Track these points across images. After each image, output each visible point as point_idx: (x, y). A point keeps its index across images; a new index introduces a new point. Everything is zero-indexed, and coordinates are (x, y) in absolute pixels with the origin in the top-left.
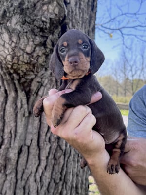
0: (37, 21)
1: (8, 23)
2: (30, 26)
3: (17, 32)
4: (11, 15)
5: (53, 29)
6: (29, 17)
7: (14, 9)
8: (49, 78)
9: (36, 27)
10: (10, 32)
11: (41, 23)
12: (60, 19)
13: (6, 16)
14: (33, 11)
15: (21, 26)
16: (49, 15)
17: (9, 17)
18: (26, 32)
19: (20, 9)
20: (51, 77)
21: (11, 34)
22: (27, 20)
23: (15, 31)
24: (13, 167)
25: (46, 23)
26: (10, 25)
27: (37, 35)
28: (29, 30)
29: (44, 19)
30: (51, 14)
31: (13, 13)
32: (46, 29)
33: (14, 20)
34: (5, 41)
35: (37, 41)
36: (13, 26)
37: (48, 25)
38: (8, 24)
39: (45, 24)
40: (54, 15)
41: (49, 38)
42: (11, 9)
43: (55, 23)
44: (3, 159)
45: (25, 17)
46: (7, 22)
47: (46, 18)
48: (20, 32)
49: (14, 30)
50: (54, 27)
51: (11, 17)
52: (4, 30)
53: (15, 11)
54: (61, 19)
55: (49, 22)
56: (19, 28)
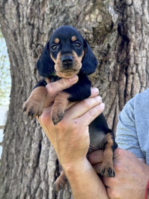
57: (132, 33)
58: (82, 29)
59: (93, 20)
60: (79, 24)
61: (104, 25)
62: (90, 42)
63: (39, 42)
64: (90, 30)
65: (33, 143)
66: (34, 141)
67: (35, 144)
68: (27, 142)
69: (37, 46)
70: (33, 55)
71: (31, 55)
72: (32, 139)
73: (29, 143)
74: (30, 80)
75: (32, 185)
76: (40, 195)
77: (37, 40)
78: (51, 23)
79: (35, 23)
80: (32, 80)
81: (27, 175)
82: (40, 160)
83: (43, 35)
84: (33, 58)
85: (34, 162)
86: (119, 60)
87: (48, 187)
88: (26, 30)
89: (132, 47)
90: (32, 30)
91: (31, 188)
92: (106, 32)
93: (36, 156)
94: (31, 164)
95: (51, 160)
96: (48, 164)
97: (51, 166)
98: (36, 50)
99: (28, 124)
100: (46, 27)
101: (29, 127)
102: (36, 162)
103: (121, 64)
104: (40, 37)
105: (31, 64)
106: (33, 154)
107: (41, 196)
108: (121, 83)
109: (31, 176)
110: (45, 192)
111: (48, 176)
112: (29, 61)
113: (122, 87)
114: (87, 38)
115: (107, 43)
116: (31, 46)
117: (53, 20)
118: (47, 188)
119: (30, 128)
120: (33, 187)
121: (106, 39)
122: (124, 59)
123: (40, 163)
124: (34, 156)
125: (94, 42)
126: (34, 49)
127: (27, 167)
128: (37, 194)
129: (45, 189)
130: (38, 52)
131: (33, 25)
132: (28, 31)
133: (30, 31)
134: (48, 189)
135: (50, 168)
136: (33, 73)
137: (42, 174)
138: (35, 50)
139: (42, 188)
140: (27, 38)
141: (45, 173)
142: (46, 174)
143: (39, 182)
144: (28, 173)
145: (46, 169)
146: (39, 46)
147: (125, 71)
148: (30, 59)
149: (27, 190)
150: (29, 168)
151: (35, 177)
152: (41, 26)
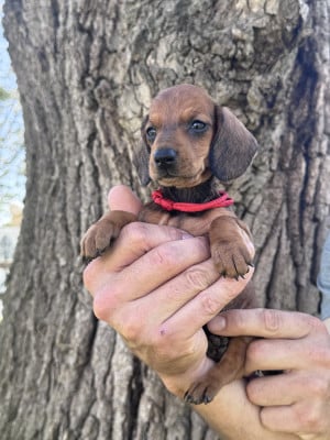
0: (221, 42)
1: (150, 57)
2: (203, 57)
3: (169, 77)
4: (156, 37)
5: (268, 59)
6: (200, 34)
7: (165, 21)
8: (267, 193)
9: (218, 59)
10: (154, 79)
11: (230, 44)
12: (284, 30)
13: (146, 41)
14: (211, 17)
15: (178, 61)
16: (251, 20)
17: (152, 42)
18: (192, 74)
19: (177, 18)
20: (272, 191)
21: (155, 85)
22: (193, 42)
23: (165, 76)
24: (181, 412)
25: (244, 42)
26: (153, 61)
27: (220, 79)
28: (198, 69)
29: (236, 32)
30: (258, 16)
31: (162, 30)
32: (244, 59)
33: (163, 49)
34: (142, 105)
35: (221, 94)
36: (161, 64)
37: (249, 48)
38: (150, 61)
39: (240, 45)
40: (266, 19)
41: (253, 83)
42: (158, 22)
43: (271, 40)
44: (157, 389)
45: (189, 36)
46: (148, 55)
47: (243, 30)
48: (177, 76)
49: (162, 72)
50: (270, 53)
51: (157, 42)
52: (140, 77)
53: (167, 24)
54: (289, 28)
55: (252, 38)
56: (173, 65)
57: (325, 61)
58: (225, 31)
59: (255, 10)
60: (216, 19)
61: (282, 25)
62: (244, 65)
63: (104, 73)
64: (249, 33)
65: (80, 309)
66: (82, 304)
67: (83, 311)
68: (64, 307)
69: (97, 81)
70: (86, 103)
71: (82, 104)
72: (76, 301)
73: (68, 310)
74: (77, 163)
75: (72, 408)
76: (92, 431)
77: (99, 68)
78: (139, 21)
79: (96, 26)
80: (81, 164)
81: (60, 384)
82: (95, 350)
83: (114, 55)
84: (85, 111)
85: (79, 354)
86: (294, 121)
87: (113, 413)
88: (72, 43)
89: (322, 95)
90: (86, 43)
91: (71, 414)
92: (281, 45)
93: (84, 341)
94: (71, 360)
95: (122, 352)
96: (114, 361)
97: (121, 367)
98: (96, 91)
99: (67, 264)
100: (126, 32)
101: (70, 272)
102: (84, 354)
103: (298, 130)
104: (105, 61)
105: (79, 125)
106: (77, 335)
107: (95, 434)
108: (295, 175)
109: (72, 387)
110: (103, 426)
111: (113, 389)
112: (75, 118)
113: (297, 186)
114: (239, 52)
115: (277, 74)
116: (82, 81)
117: (143, 14)
118: (109, 417)
119: (72, 275)
120: (75, 412)
121: (278, 64)
122: (302, 119)
123: (95, 357)
124: (80, 340)
125: (251, 67)
126: (89, 88)
127: (63, 366)
128: (85, 431)
129: (105, 419)
130: (101, 97)
131: (90, 32)
132: (77, 44)
133: (82, 44)
134: (112, 419)
135: (118, 370)
136: (83, 146)
137: (98, 383)
138: (92, 92)
139: (98, 416)
140: (74, 62)
141: (104, 382)
142: (108, 383)
143: (91, 402)
144: (64, 378)
145: (108, 372)
146: (103, 82)
147: (303, 148)
148: (79, 113)
149: (61, 419)
150: (68, 367)
151: (82, 391)
152: (109, 34)
